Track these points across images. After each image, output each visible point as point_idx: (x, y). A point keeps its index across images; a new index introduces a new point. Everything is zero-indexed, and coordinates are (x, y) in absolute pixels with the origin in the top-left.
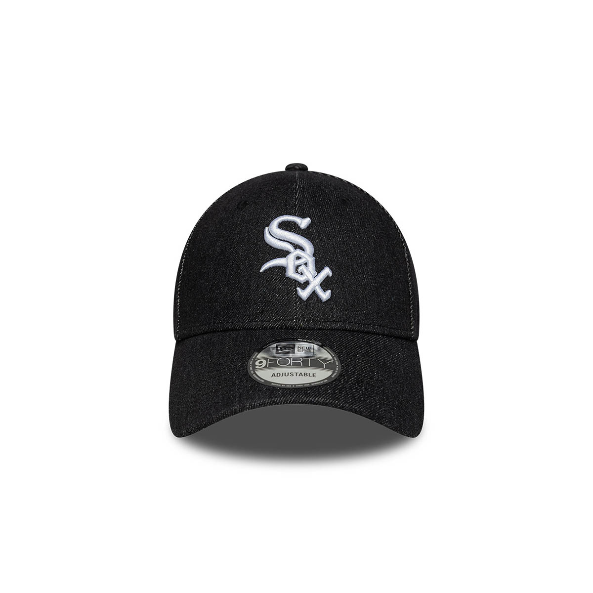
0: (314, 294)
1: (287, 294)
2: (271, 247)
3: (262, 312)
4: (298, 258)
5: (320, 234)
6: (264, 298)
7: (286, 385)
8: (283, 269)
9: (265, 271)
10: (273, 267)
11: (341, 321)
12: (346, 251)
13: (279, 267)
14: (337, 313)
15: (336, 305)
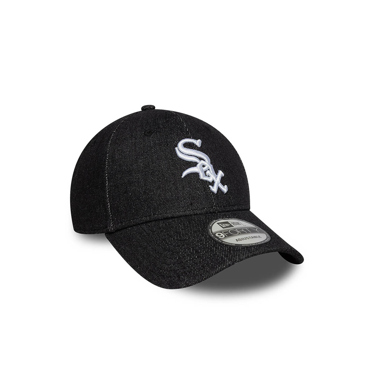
0: (219, 189)
1: (204, 191)
2: (184, 160)
3: (191, 204)
4: (204, 166)
6: (190, 194)
7: (252, 244)
8: (196, 175)
9: (185, 176)
10: (190, 174)
13: (193, 173)
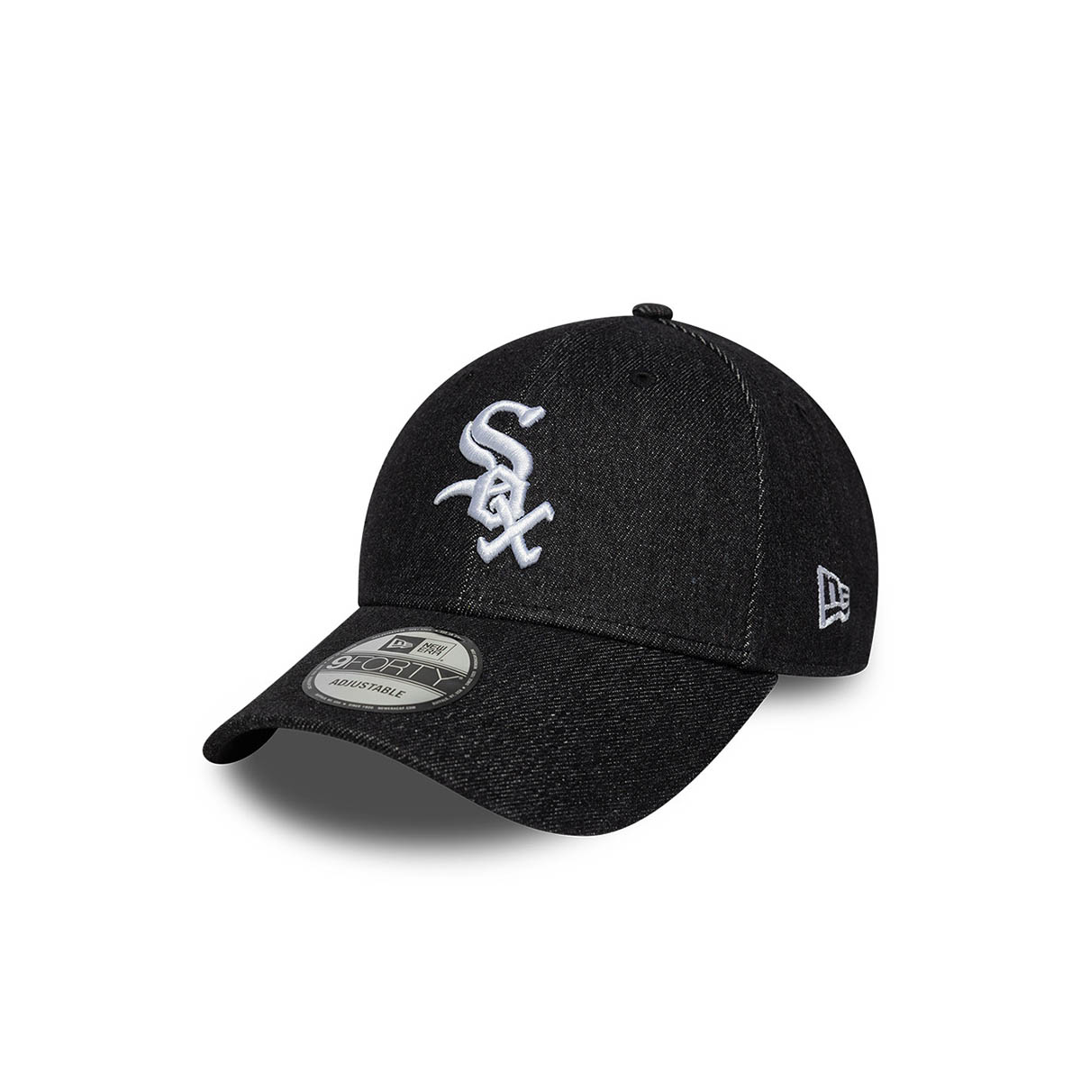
0: (508, 552)
1: (462, 548)
2: (465, 459)
3: (418, 578)
4: (498, 481)
5: (554, 437)
8: (464, 500)
9: (443, 502)
10: (455, 496)
11: (549, 608)
12: (600, 474)
13: (463, 496)
14: (545, 592)
15: (547, 577)
